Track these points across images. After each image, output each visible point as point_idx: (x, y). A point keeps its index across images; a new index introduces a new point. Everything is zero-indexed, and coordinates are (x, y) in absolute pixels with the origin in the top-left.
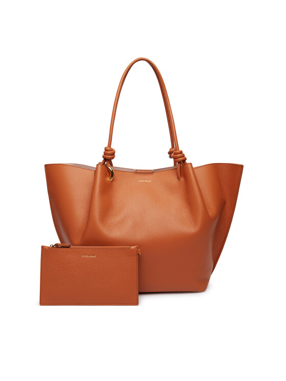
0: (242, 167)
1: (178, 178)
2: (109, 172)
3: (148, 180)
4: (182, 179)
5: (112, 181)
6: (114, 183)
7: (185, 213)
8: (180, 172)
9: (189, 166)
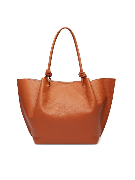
0: (115, 80)
1: (82, 85)
2: (48, 82)
3: (67, 86)
4: (84, 86)
5: (50, 86)
6: (50, 87)
7: (85, 102)
8: (84, 82)
9: (88, 79)
